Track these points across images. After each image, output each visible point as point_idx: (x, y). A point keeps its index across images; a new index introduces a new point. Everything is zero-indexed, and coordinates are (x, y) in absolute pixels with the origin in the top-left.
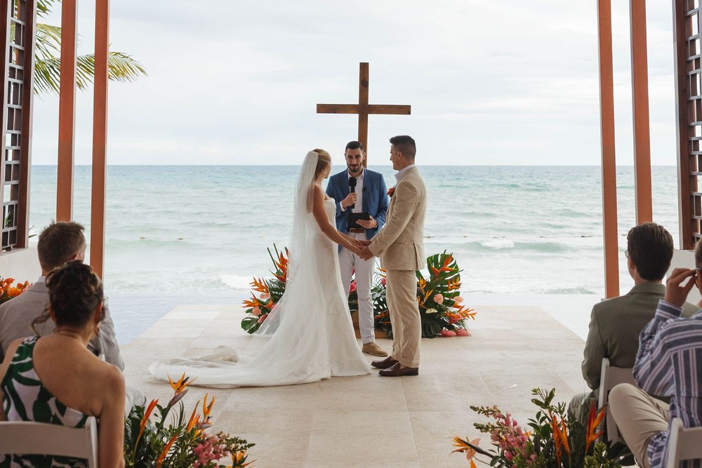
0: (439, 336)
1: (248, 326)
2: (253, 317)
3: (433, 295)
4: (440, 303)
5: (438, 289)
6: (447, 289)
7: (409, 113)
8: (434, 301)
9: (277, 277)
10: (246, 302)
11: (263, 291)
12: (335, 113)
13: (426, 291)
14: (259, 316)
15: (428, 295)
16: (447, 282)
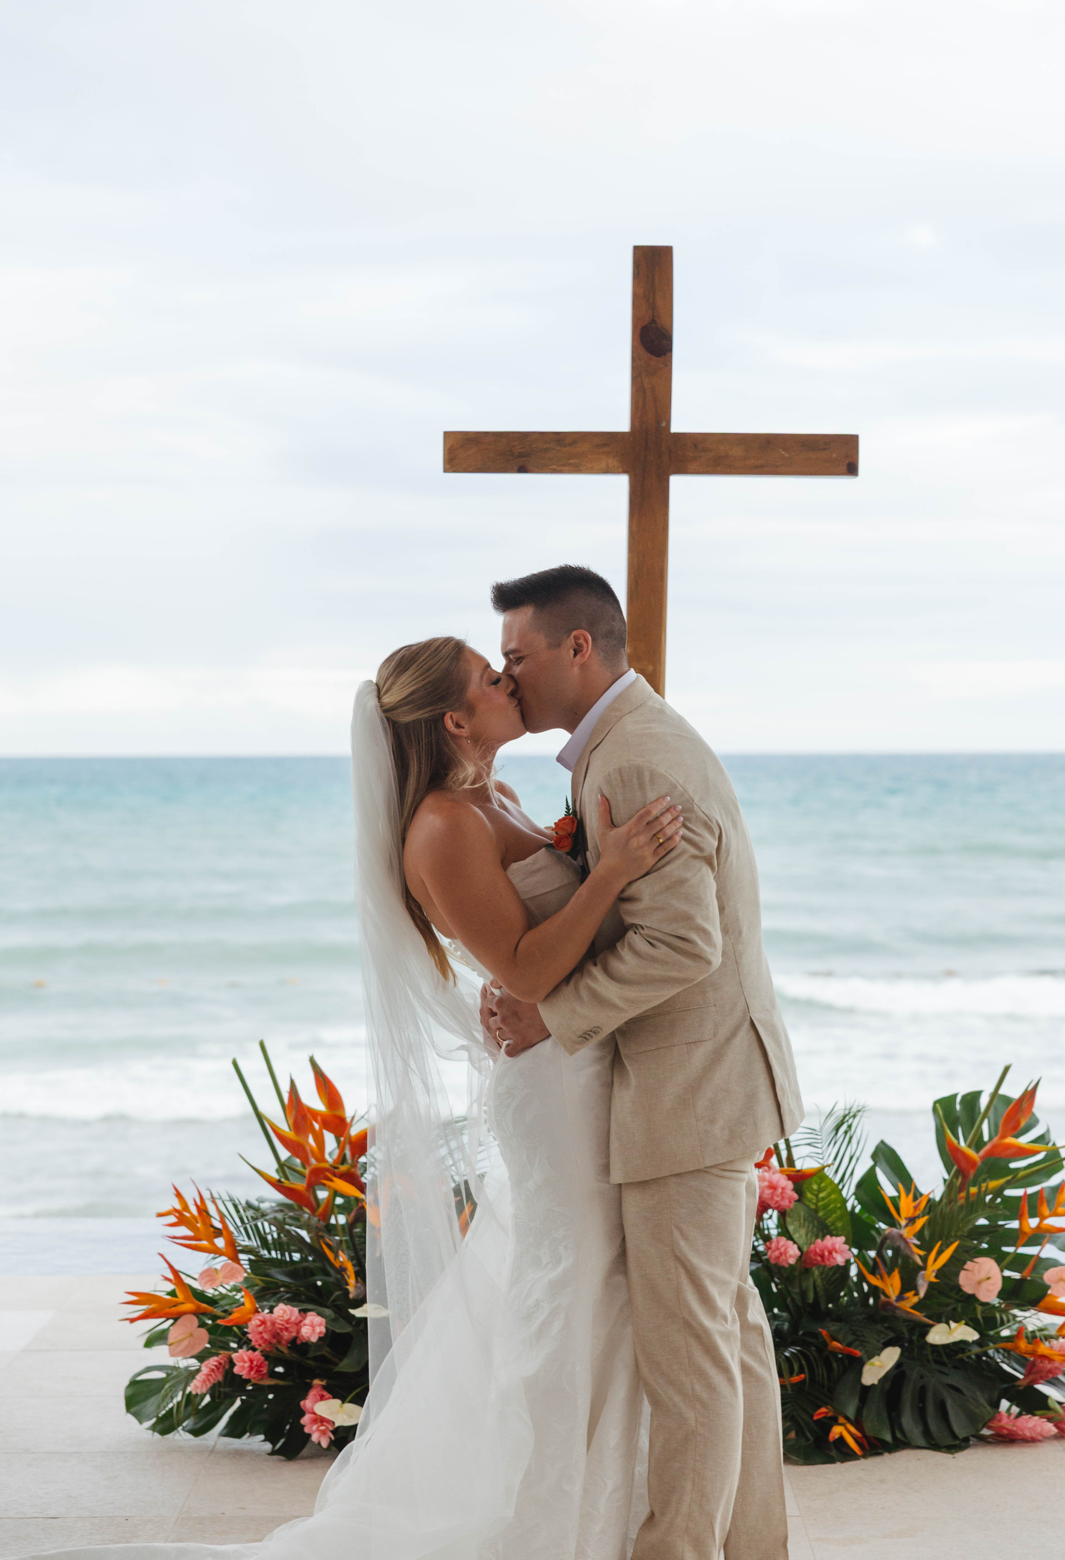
0: (984, 1441)
1: (151, 1405)
2: (170, 1361)
3: (956, 1264)
4: (989, 1294)
5: (979, 1233)
6: (1014, 1238)
7: (852, 469)
8: (958, 1289)
9: (277, 1185)
10: (142, 1298)
11: (217, 1252)
12: (522, 470)
13: (927, 1246)
14: (201, 1357)
15: (936, 1262)
16: (1014, 1208)
